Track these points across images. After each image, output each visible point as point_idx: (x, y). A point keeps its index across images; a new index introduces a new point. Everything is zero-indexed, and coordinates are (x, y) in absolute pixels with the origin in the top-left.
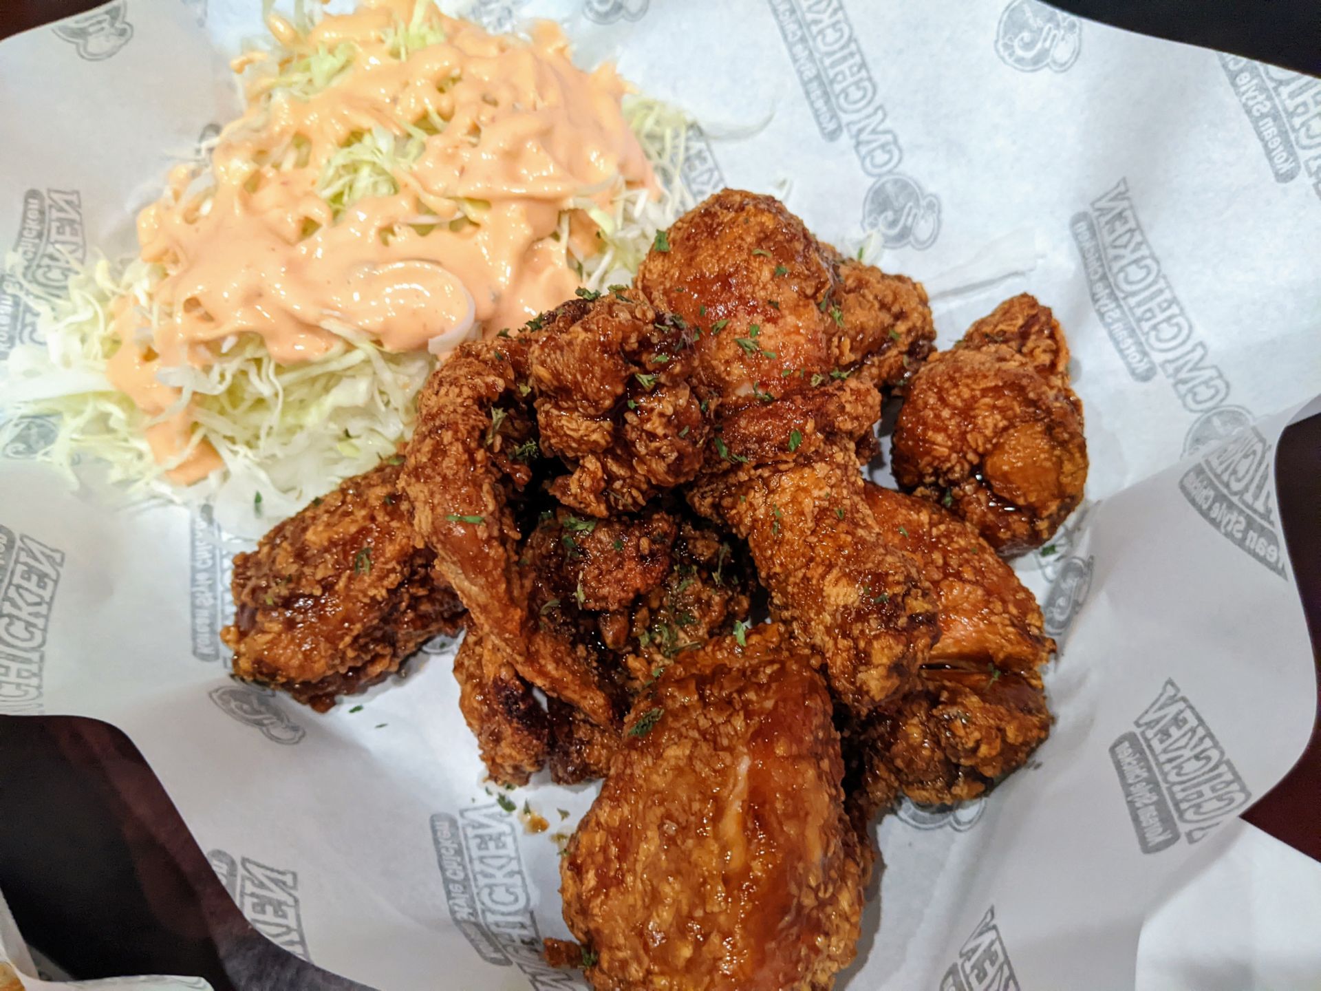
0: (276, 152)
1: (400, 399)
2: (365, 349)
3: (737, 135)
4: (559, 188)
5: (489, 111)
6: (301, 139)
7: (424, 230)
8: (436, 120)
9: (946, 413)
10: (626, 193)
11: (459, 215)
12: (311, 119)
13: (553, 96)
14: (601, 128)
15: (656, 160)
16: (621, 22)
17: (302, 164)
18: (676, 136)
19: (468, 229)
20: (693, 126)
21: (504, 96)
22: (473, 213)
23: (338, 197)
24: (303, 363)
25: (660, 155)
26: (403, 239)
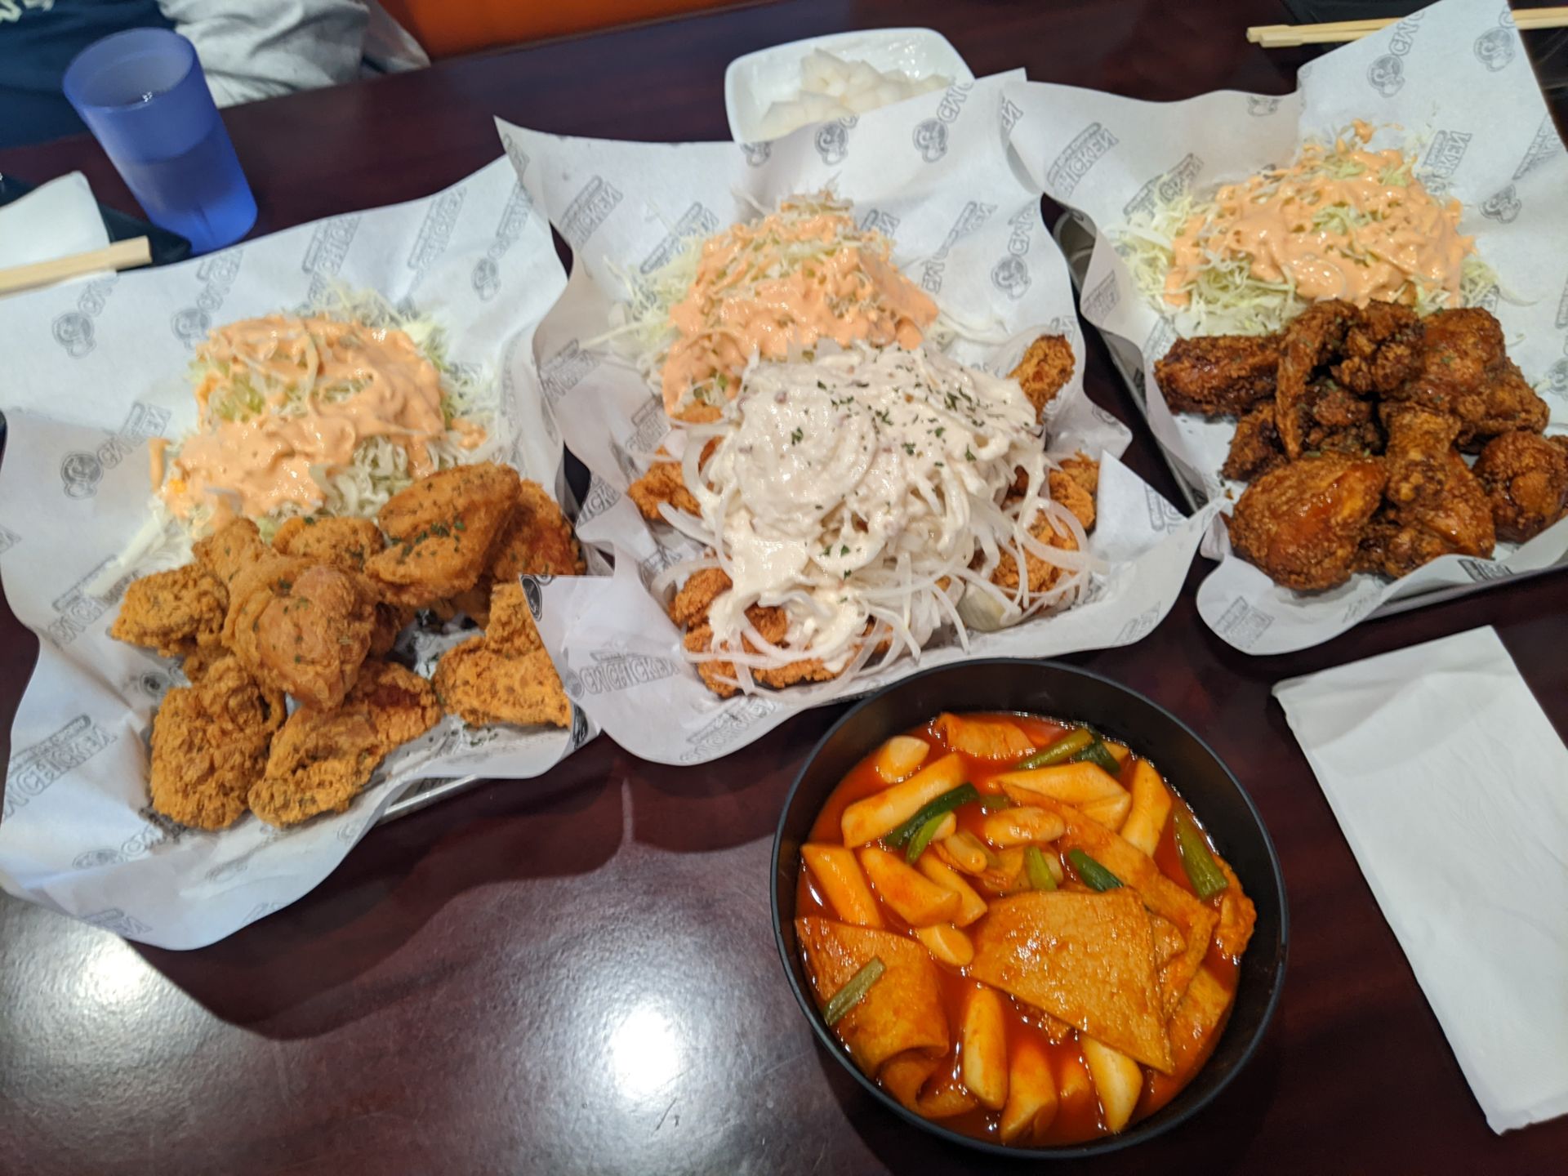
0: (1305, 194)
1: (1286, 315)
2: (1290, 287)
3: (1515, 302)
4: (1412, 270)
5: (1404, 224)
6: (1318, 195)
7: (1345, 256)
8: (1379, 216)
9: (1511, 447)
10: (1439, 291)
11: (1361, 258)
12: (1329, 188)
13: (1436, 234)
14: (1447, 259)
15: (1466, 293)
16: (1494, 221)
17: (1312, 204)
18: (1484, 288)
19: (1361, 266)
20: (1496, 287)
21: (1415, 222)
22: (1369, 260)
23: (1317, 225)
24: (1261, 280)
25: (1471, 292)
26: (1335, 254)
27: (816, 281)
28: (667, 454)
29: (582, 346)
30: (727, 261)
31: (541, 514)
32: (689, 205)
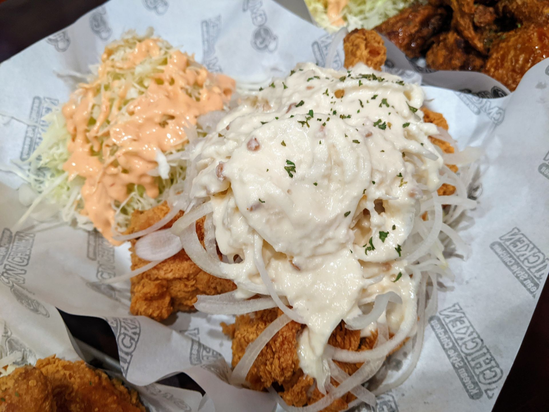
27: (166, 84)
28: (146, 262)
29: (14, 230)
30: (89, 109)
31: (76, 382)
32: (30, 102)
